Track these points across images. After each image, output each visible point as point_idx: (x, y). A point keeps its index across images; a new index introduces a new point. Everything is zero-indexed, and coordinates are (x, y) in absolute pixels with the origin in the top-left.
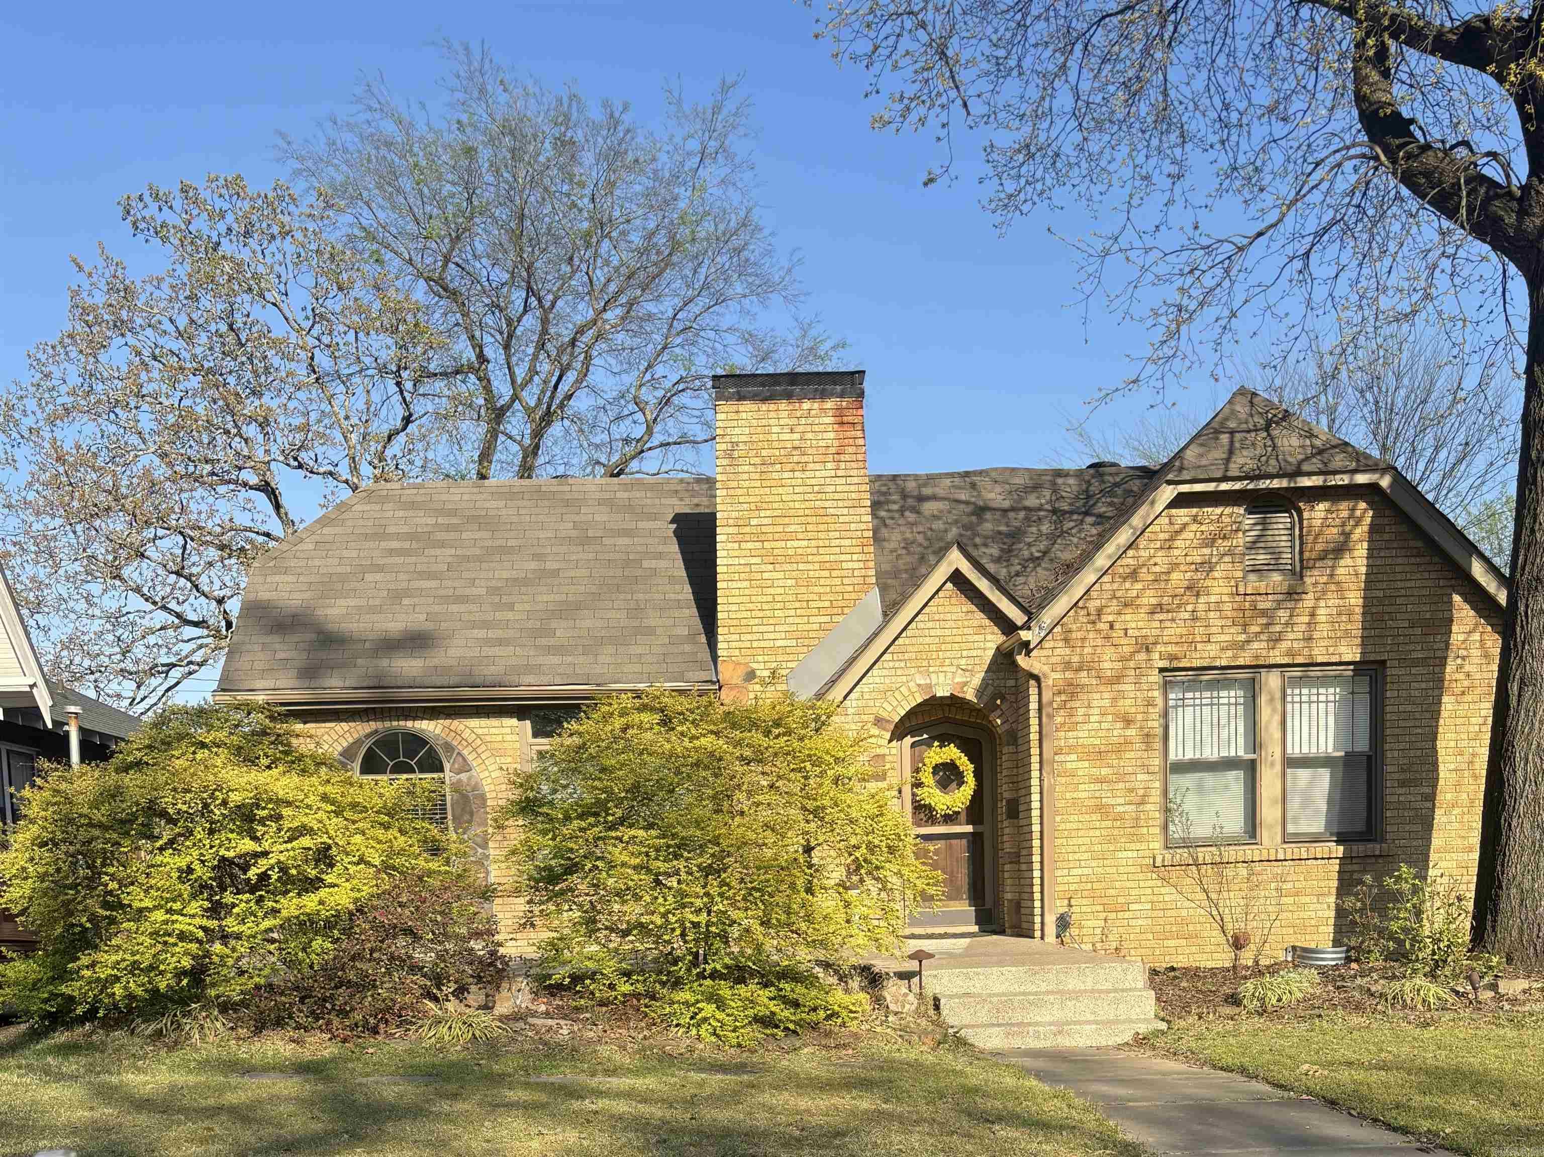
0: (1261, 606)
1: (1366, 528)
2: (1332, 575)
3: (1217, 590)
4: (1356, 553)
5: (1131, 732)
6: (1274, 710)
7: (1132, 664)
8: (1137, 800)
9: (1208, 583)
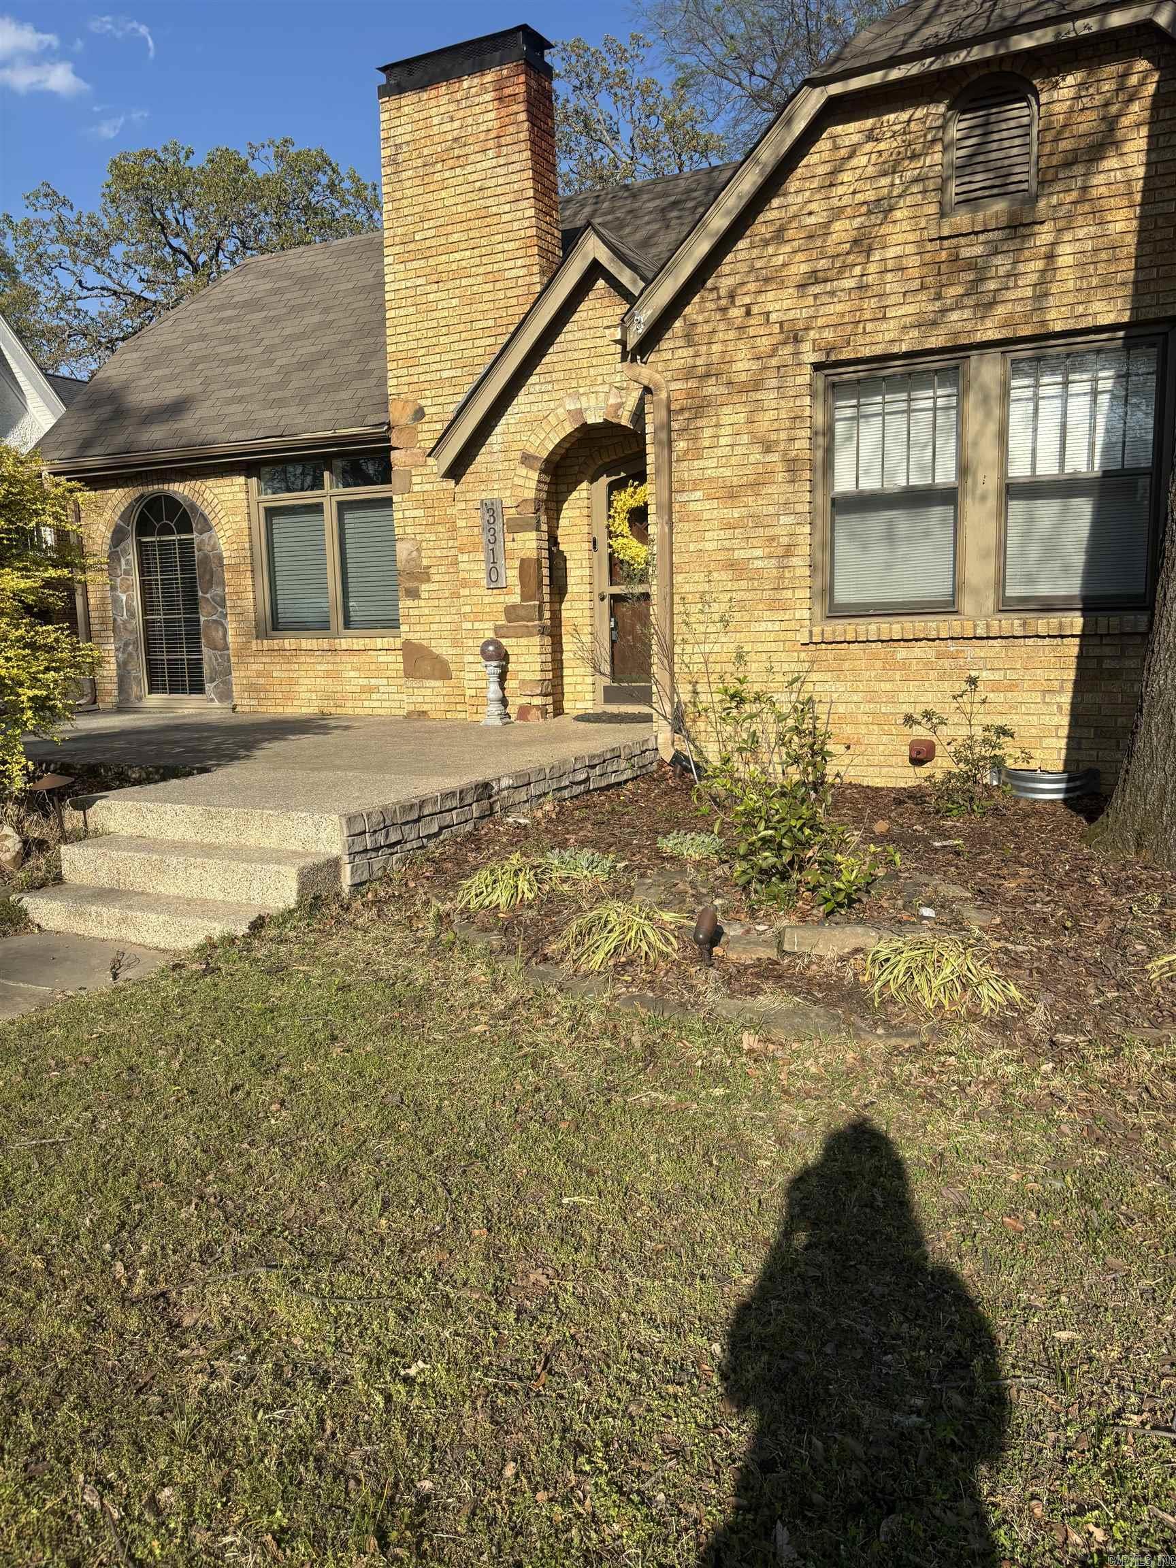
0: (965, 253)
1: (1147, 102)
2: (1085, 189)
3: (899, 238)
4: (1128, 147)
5: (774, 457)
6: (988, 415)
7: (774, 362)
8: (780, 551)
9: (884, 230)
